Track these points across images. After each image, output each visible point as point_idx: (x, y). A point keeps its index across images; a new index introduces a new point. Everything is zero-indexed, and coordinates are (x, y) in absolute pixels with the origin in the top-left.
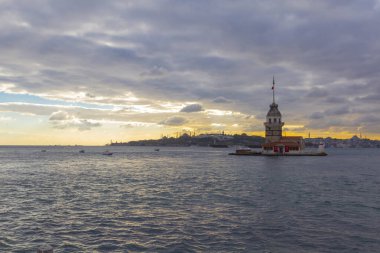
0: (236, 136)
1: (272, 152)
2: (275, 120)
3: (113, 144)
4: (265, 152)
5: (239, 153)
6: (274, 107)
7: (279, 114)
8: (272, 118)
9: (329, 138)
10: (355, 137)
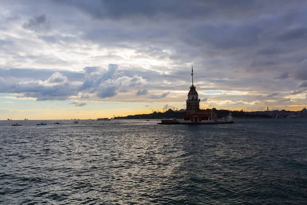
3: (116, 118)
9: (283, 111)
10: (305, 109)
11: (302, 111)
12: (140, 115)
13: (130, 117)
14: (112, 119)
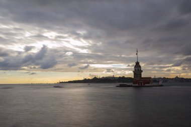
0: (120, 77)
3: (60, 83)
4: (133, 85)
5: (121, 86)
6: (137, 64)
7: (140, 67)
8: (137, 69)
9: (164, 78)
10: (177, 77)
11: (175, 78)
12: (76, 81)
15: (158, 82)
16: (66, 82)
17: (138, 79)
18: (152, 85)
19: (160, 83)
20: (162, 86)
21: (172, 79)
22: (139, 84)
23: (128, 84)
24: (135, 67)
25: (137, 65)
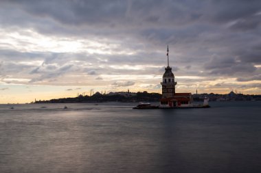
0: (139, 93)
1: (168, 106)
2: (169, 80)
3: (37, 102)
4: (161, 106)
5: (140, 107)
6: (168, 70)
7: (172, 75)
8: (167, 79)
9: (212, 94)
10: (232, 92)
11: (229, 94)
12: (64, 99)
13: (53, 101)
14: (32, 103)
15: (202, 100)
16: (47, 102)
17: (169, 95)
18: (191, 105)
19: (206, 102)
20: (207, 107)
21: (224, 96)
22: (170, 105)
23: (153, 104)
24: (164, 76)
25: (168, 73)
